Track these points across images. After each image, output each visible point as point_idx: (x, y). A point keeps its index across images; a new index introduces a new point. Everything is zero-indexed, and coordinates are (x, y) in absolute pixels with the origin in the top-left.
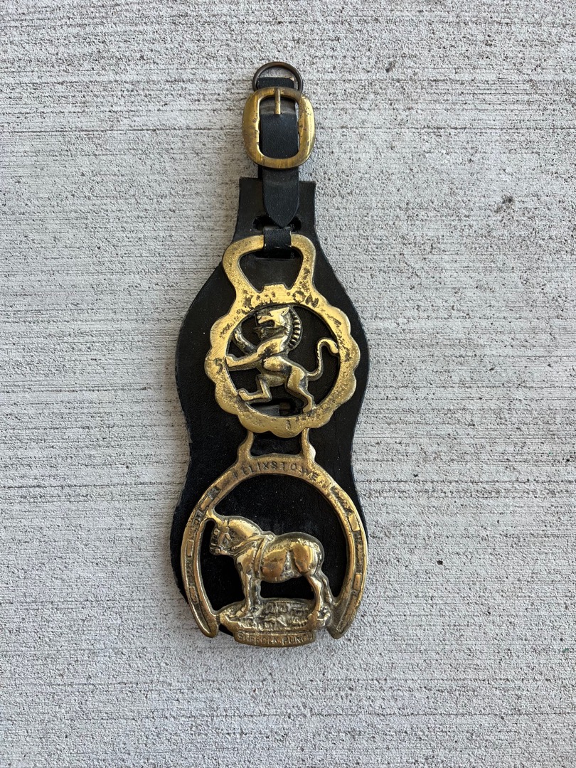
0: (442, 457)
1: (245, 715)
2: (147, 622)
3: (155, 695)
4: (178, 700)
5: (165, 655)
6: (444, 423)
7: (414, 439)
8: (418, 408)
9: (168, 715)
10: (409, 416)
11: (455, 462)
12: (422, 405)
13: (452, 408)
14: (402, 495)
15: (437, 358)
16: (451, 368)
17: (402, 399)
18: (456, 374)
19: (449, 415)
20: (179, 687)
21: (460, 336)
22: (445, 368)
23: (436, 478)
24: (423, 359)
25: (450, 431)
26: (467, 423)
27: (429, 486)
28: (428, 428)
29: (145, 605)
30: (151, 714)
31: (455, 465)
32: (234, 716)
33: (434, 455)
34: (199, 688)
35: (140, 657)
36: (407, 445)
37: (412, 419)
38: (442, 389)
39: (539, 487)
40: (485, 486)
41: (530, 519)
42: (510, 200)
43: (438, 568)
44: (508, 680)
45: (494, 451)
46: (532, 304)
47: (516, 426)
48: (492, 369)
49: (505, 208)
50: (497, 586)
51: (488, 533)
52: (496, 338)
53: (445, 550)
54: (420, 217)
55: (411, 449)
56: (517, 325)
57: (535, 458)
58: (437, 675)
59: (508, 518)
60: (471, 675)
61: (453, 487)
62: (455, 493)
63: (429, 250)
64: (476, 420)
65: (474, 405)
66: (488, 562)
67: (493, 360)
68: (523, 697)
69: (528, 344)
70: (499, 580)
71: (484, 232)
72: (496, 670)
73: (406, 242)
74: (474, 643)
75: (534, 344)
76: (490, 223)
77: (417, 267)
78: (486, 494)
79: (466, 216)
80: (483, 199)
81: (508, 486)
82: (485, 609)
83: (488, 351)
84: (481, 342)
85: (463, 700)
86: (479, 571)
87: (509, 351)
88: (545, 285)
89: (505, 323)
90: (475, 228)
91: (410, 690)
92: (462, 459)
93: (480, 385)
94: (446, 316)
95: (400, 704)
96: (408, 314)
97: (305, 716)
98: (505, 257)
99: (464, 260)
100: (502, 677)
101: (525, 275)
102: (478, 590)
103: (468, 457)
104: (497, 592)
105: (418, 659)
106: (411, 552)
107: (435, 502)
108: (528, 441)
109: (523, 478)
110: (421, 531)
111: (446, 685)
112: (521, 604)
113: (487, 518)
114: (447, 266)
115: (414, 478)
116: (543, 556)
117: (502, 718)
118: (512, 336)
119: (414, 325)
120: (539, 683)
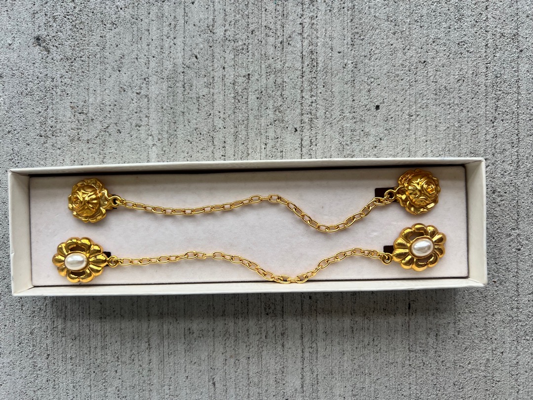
0: (279, 104)
1: (517, 290)
2: (430, 381)
3: (497, 374)
4: (502, 353)
5: (461, 364)
6: (246, 103)
7: (262, 131)
8: (232, 127)
9: (515, 362)
10: (240, 136)
11: (283, 93)
12: (230, 123)
13: (233, 95)
14: (314, 144)
15: (186, 108)
16: (194, 96)
17: (225, 142)
18: (201, 91)
19: (239, 98)
20: (490, 351)
21: (165, 87)
22: (195, 101)
23: (299, 111)
24: (186, 122)
25: (254, 97)
26: (247, 81)
27: (306, 118)
28: (251, 118)
29: (415, 383)
30: (513, 377)
31: (286, 93)
32: (517, 301)
33: (277, 113)
34: (492, 333)
35: (462, 388)
36: (267, 137)
37: (244, 133)
38: (215, 104)
39: (307, 14)
40: (306, 64)
41: (337, 23)
42: (38, 39)
43: (383, 110)
44: (487, 45)
45: (273, 56)
46: (136, 18)
47: (250, 35)
48: (196, 57)
49: (44, 44)
50: (400, 54)
51: (350, 62)
52: (167, 53)
53: (366, 102)
54: (52, 124)
55: (271, 134)
56: (154, 34)
57: (280, 17)
58: (482, 112)
59: (336, 43)
60: (482, 79)
61: (307, 95)
62: (312, 93)
63: (84, 116)
64: (244, 73)
65: (230, 74)
66: (378, 62)
67: (187, 56)
68: (502, 31)
69: (173, 23)
70: (394, 52)
71: (67, 64)
72: (478, 56)
73: (77, 137)
74: (452, 76)
75: (173, 17)
76: (59, 58)
77: (100, 127)
78: (314, 64)
79: (53, 81)
80: (36, 65)
81: (306, 42)
82: (421, 66)
83: (180, 61)
84: (170, 67)
85: (504, 87)
86: (385, 72)
87: (179, 41)
88: (117, 7)
89: (153, 44)
90: (64, 73)
91: (495, 136)
92: (281, 86)
93: (211, 68)
94: (146, 100)
95: (509, 146)
96: (143, 136)
97: (518, 235)
98: (91, 44)
99: (93, 82)
100: (484, 50)
101: (108, 25)
102: (402, 72)
103: (279, 81)
104: (405, 54)
105: (467, 129)
106: (367, 135)
107: (320, 113)
108: (264, 24)
109: (298, 29)
110: (348, 125)
111: (491, 103)
112: (416, 32)
113: (336, 63)
114: (99, 99)
115: (298, 132)
116: (372, 10)
117: (521, 51)
118: (165, 38)
119: (155, 131)
120: (489, 16)
